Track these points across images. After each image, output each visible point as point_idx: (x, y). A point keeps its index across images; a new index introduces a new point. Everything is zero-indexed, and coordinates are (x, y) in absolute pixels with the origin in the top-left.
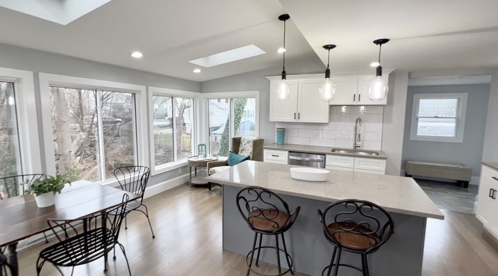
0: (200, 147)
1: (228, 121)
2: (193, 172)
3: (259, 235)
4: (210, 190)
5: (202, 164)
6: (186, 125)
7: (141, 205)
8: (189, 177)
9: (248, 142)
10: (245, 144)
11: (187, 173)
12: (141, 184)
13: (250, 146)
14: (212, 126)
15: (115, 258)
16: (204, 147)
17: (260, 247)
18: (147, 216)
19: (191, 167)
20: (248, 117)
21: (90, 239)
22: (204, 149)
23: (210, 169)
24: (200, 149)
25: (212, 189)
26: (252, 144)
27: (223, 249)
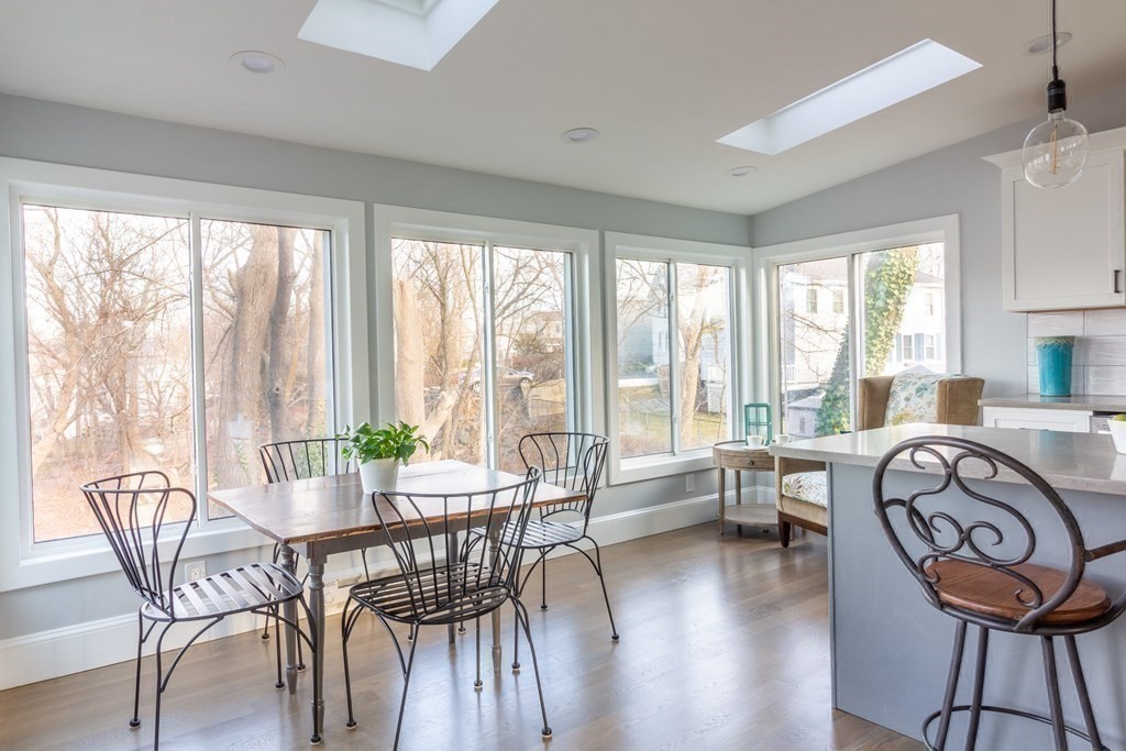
0: (752, 410)
1: (845, 348)
2: (730, 494)
3: (974, 632)
4: (786, 544)
5: (760, 462)
6: (708, 385)
7: (584, 536)
8: (718, 507)
9: (919, 390)
10: (907, 399)
11: (711, 492)
12: (586, 478)
13: (929, 404)
14: (790, 388)
15: (516, 666)
16: (763, 411)
17: (979, 707)
18: (599, 573)
19: (723, 471)
20: (919, 357)
21: (461, 605)
22: (764, 418)
23: (786, 479)
24: (752, 418)
25: (791, 544)
26: (935, 396)
27: (836, 709)
